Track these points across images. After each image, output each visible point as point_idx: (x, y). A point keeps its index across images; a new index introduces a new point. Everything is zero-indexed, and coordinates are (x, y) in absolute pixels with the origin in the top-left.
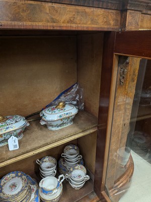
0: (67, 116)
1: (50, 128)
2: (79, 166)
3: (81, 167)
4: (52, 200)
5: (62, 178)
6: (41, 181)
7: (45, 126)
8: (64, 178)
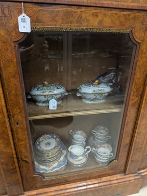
0: (100, 92)
1: (84, 101)
2: (106, 145)
3: (108, 146)
4: (77, 164)
5: (88, 150)
6: (71, 147)
7: (80, 98)
8: (90, 150)
